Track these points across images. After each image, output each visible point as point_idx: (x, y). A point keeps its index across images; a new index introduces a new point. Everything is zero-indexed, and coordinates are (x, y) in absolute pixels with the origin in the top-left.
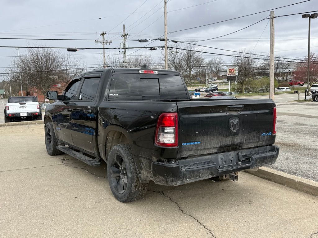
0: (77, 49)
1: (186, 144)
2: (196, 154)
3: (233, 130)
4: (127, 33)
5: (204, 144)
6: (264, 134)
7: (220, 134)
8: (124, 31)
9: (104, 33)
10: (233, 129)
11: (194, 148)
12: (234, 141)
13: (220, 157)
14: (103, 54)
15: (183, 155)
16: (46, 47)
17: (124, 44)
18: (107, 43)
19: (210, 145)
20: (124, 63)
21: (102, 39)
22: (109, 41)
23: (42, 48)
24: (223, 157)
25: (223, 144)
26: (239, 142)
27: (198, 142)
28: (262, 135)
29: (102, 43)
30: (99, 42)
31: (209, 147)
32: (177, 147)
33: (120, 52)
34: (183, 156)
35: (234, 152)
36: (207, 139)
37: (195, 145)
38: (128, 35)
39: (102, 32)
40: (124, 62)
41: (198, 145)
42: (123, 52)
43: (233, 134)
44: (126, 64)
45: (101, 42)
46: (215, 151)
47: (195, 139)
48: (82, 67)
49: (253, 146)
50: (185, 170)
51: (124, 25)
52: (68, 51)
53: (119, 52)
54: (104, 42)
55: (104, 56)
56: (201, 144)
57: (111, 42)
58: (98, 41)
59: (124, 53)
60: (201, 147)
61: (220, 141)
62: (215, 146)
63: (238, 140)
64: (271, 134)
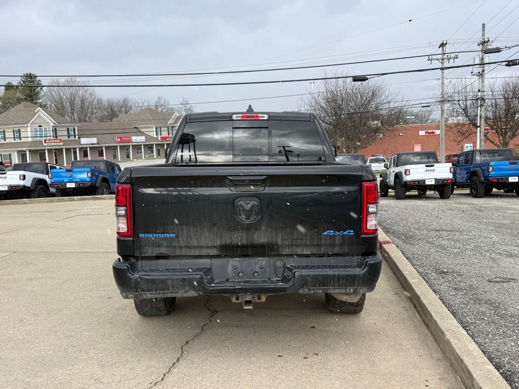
0: (367, 77)
1: (146, 235)
2: (171, 253)
3: (244, 220)
4: (488, 39)
5: (185, 238)
6: (332, 231)
7: (214, 225)
8: (483, 35)
9: (445, 42)
10: (244, 217)
11: (165, 243)
12: (251, 240)
13: (232, 265)
14: (440, 80)
15: (146, 253)
16: (348, 76)
17: (482, 59)
18: (449, 59)
19: (197, 240)
20: (480, 94)
21: (441, 53)
22: (453, 55)
23: (342, 77)
24: (238, 265)
25: (227, 242)
26: (266, 240)
27: (171, 235)
28: (325, 233)
29: (441, 60)
30: (435, 59)
31: (196, 244)
32: (131, 239)
33: (474, 73)
34: (147, 255)
35: (267, 258)
36: (189, 231)
37: (165, 238)
38: (489, 41)
39: (441, 42)
40: (479, 91)
41: (172, 239)
42: (479, 73)
43: (246, 225)
44: (483, 94)
45: (437, 59)
46: (214, 252)
47: (164, 229)
48: (400, 105)
50: (139, 277)
51: (484, 25)
52: (354, 80)
53: (472, 73)
54: (443, 59)
55: (443, 83)
56: (177, 237)
57: (457, 58)
58: (434, 57)
59: (481, 75)
60: (179, 243)
61: (219, 237)
62: (210, 244)
63: (261, 237)
64: (353, 234)
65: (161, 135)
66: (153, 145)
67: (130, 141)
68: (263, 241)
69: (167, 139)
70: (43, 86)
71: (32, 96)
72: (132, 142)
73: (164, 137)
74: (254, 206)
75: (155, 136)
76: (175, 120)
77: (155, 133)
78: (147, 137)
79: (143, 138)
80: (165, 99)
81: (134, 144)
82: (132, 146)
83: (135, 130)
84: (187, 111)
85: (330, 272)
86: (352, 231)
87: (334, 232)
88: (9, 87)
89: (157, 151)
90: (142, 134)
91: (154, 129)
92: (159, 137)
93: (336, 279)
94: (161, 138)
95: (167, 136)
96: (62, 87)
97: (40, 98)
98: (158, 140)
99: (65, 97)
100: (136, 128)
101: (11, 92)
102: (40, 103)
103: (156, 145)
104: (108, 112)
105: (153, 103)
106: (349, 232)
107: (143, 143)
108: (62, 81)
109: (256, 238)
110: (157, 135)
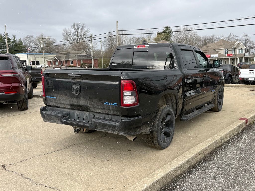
1: (48, 97)
2: (56, 105)
3: (75, 94)
5: (59, 100)
6: (108, 103)
7: (66, 95)
10: (75, 92)
12: (79, 103)
15: (49, 104)
19: (62, 101)
24: (79, 114)
25: (72, 103)
28: (105, 104)
31: (63, 103)
32: (45, 98)
36: (59, 97)
41: (55, 99)
43: (76, 96)
46: (69, 107)
47: (52, 95)
49: (101, 112)
50: (45, 113)
60: (57, 102)
61: (69, 100)
62: (66, 103)
63: (82, 102)
64: (116, 105)
65: (227, 54)
66: (222, 59)
67: (210, 57)
68: (83, 104)
69: (231, 56)
70: (173, 32)
71: (167, 37)
72: (211, 57)
73: (229, 55)
74: (78, 88)
75: (224, 54)
76: (237, 45)
77: (224, 52)
78: (220, 55)
79: (217, 55)
80: (234, 34)
81: (212, 58)
82: (211, 59)
83: (214, 51)
84: (246, 40)
85: (106, 122)
86: (116, 104)
87: (109, 104)
88: (159, 33)
89: (225, 62)
90: (217, 53)
91: (224, 50)
92: (226, 54)
93: (108, 126)
94: (227, 55)
95: (231, 54)
96: (182, 32)
97: (171, 38)
98: (225, 56)
99: (182, 36)
100: (215, 50)
101: (160, 35)
102: (171, 40)
103: (224, 59)
104: (203, 43)
105: (227, 36)
106: (115, 104)
107: (216, 58)
108: (182, 28)
109: (81, 103)
110: (225, 53)
